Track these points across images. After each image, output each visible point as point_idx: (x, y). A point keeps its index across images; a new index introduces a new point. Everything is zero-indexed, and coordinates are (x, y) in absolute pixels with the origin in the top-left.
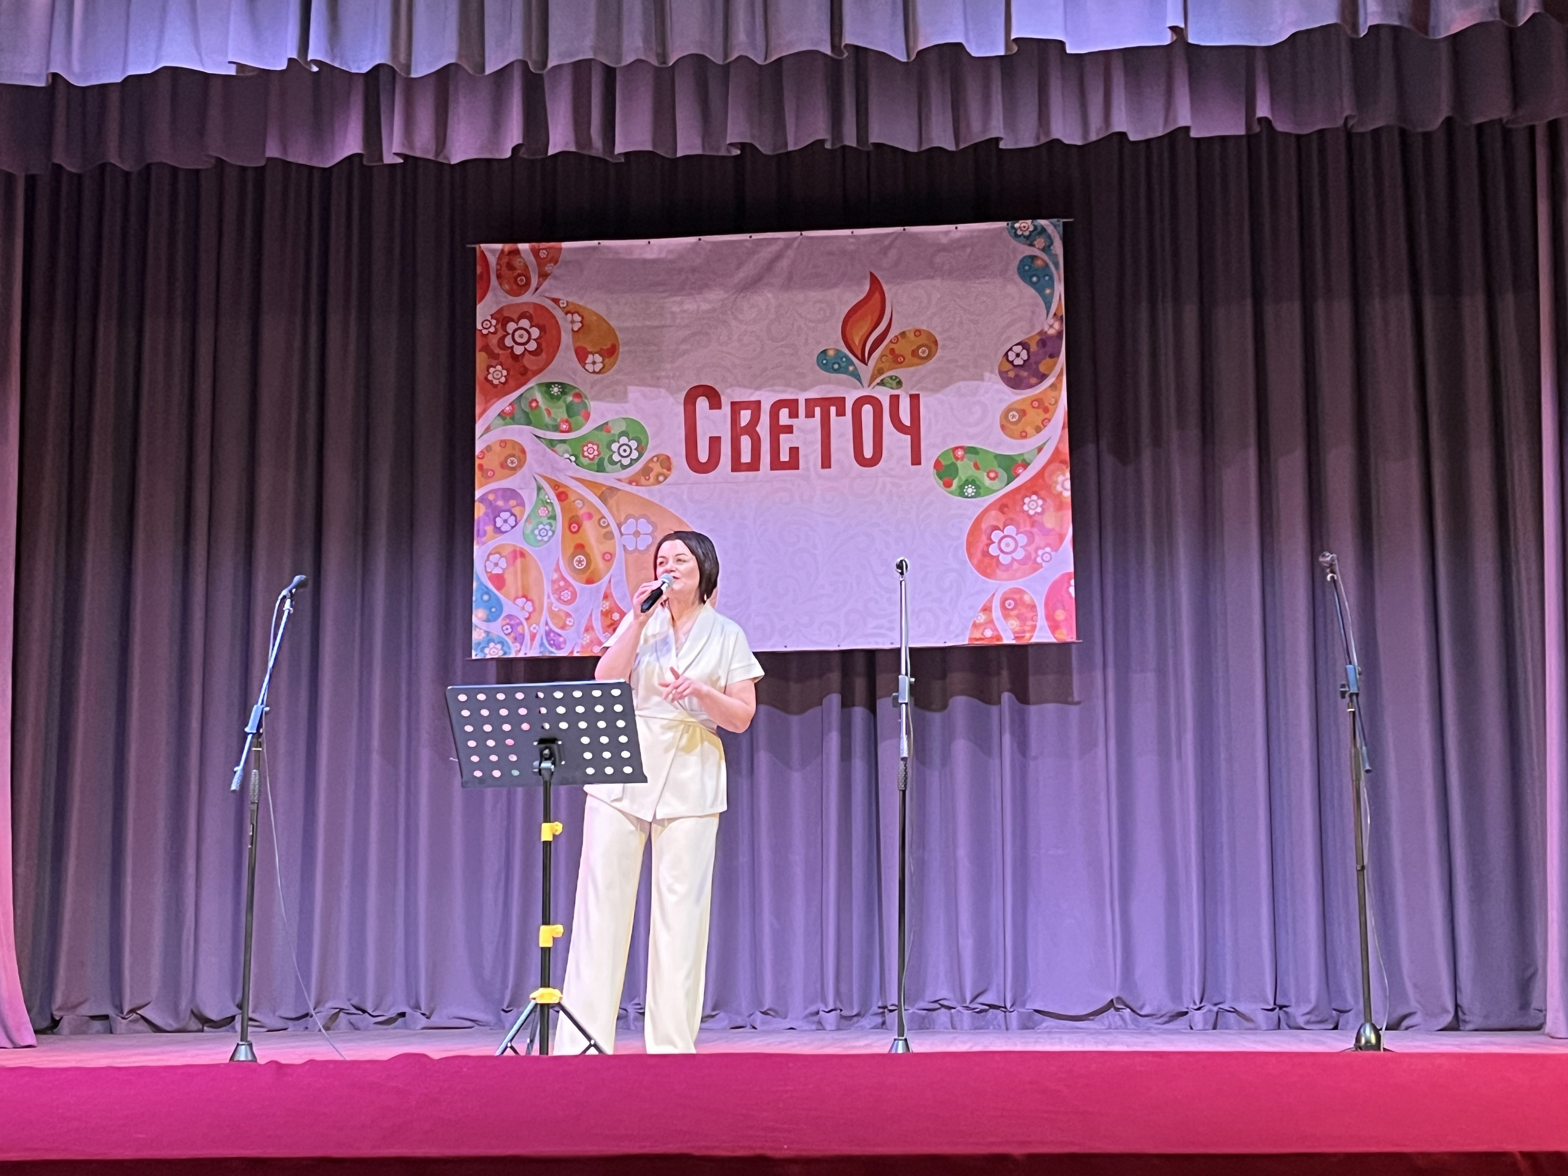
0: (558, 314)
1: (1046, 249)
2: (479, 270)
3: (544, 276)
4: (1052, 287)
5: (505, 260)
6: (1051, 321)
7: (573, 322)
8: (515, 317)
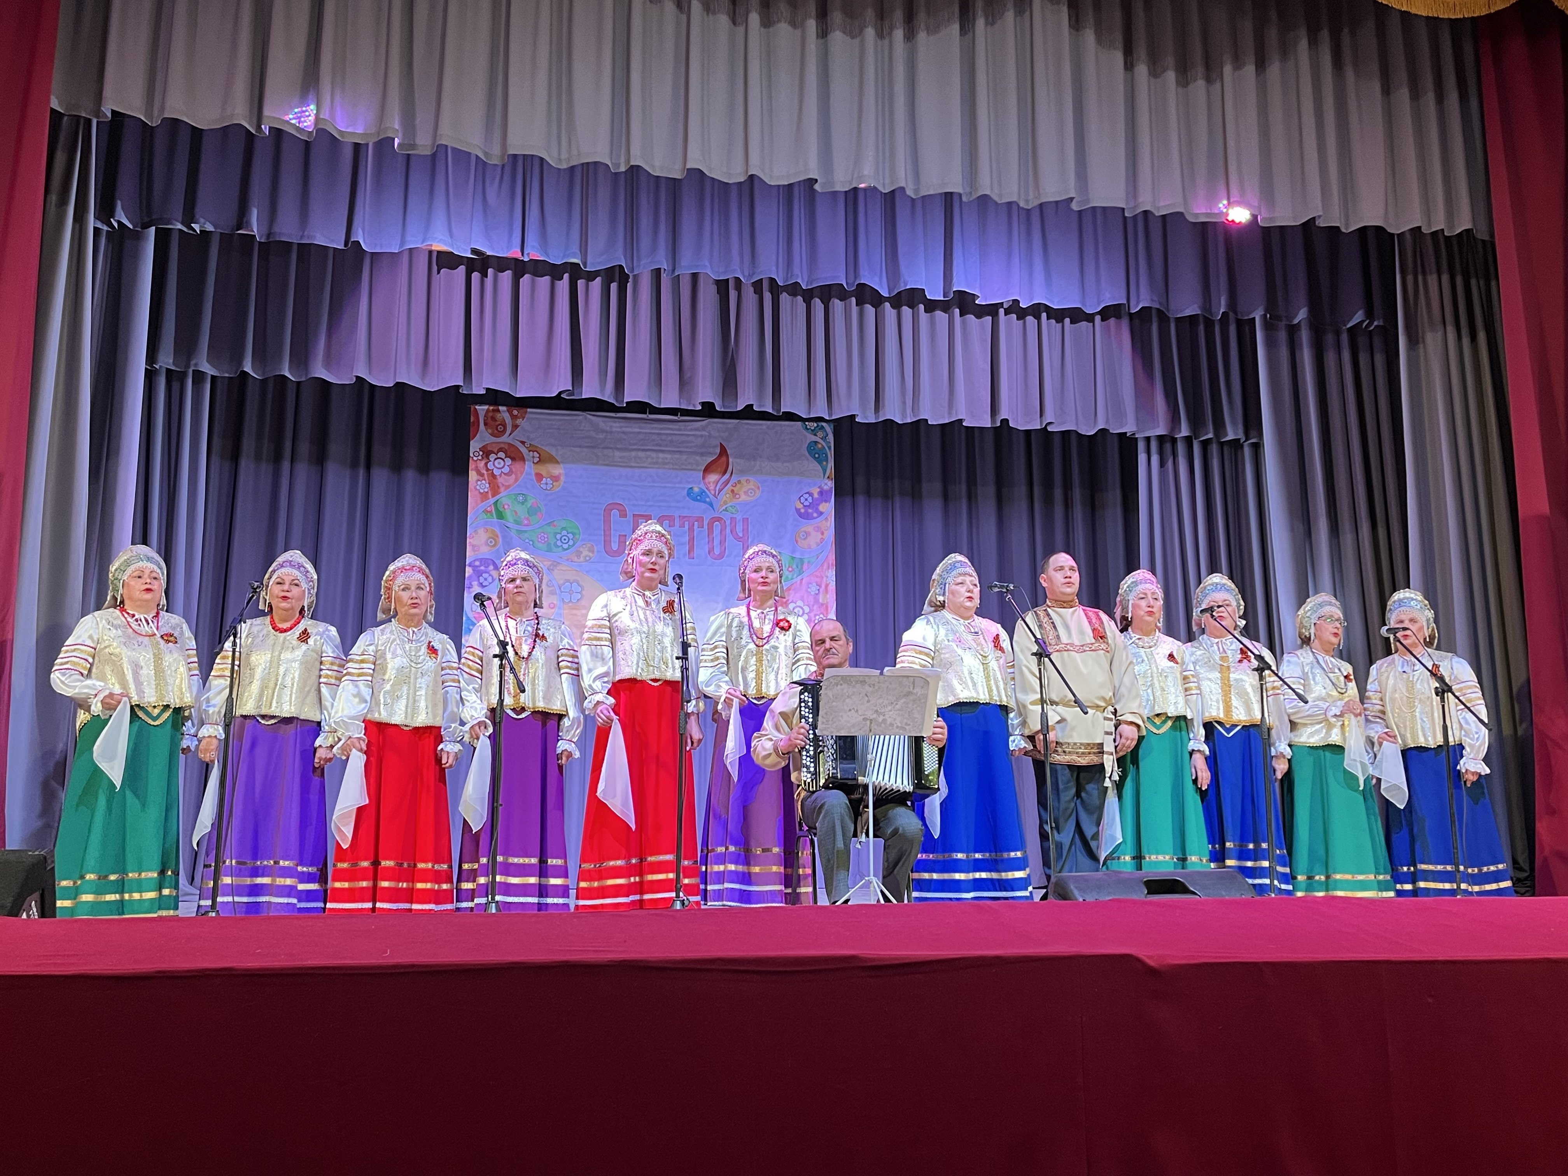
0: (523, 450)
1: (824, 438)
2: (472, 419)
3: (515, 427)
4: (827, 461)
5: (491, 414)
6: (827, 481)
7: (533, 457)
8: (496, 451)
